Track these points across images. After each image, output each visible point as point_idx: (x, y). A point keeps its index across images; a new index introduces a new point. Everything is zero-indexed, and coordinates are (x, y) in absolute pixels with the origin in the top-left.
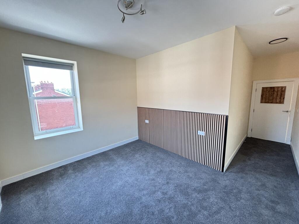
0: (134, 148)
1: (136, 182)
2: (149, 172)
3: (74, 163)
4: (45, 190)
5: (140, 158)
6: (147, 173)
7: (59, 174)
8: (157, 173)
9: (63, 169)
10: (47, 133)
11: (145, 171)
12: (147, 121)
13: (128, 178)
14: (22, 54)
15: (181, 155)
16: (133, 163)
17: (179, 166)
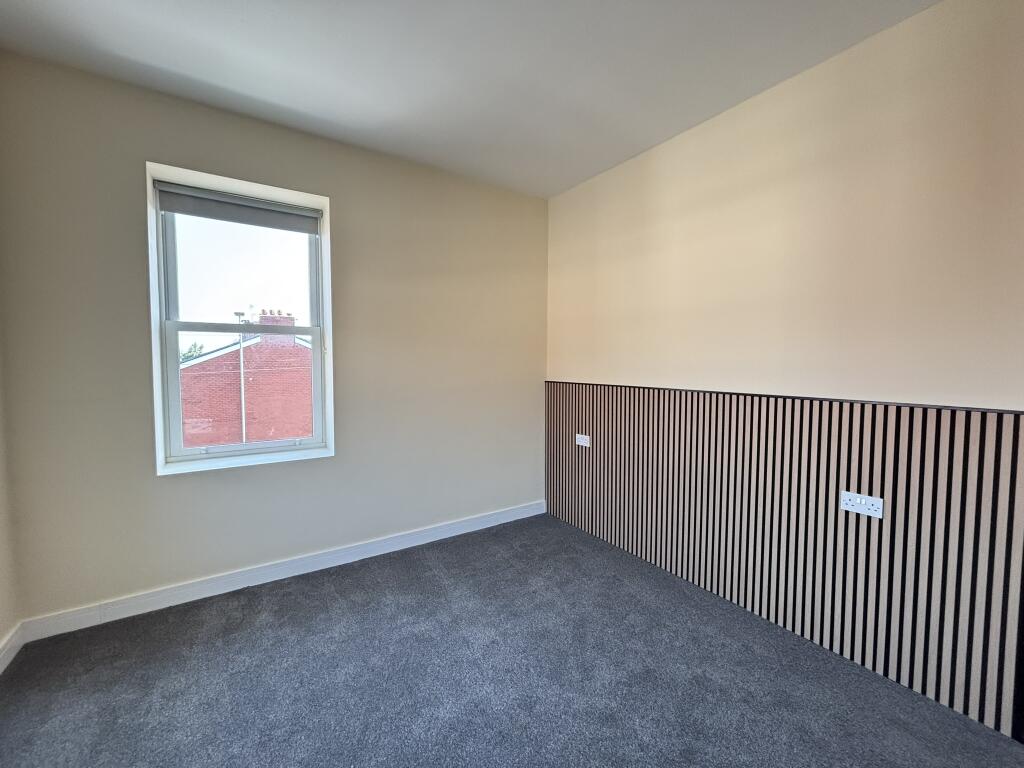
0: (526, 545)
1: (523, 719)
2: (586, 670)
3: (289, 584)
4: (146, 685)
5: (549, 595)
6: (576, 676)
7: (224, 621)
8: (630, 686)
9: (243, 600)
10: (209, 456)
11: (571, 661)
12: (583, 440)
13: (488, 688)
14: (149, 164)
15: (742, 604)
16: (515, 615)
17: (739, 663)
